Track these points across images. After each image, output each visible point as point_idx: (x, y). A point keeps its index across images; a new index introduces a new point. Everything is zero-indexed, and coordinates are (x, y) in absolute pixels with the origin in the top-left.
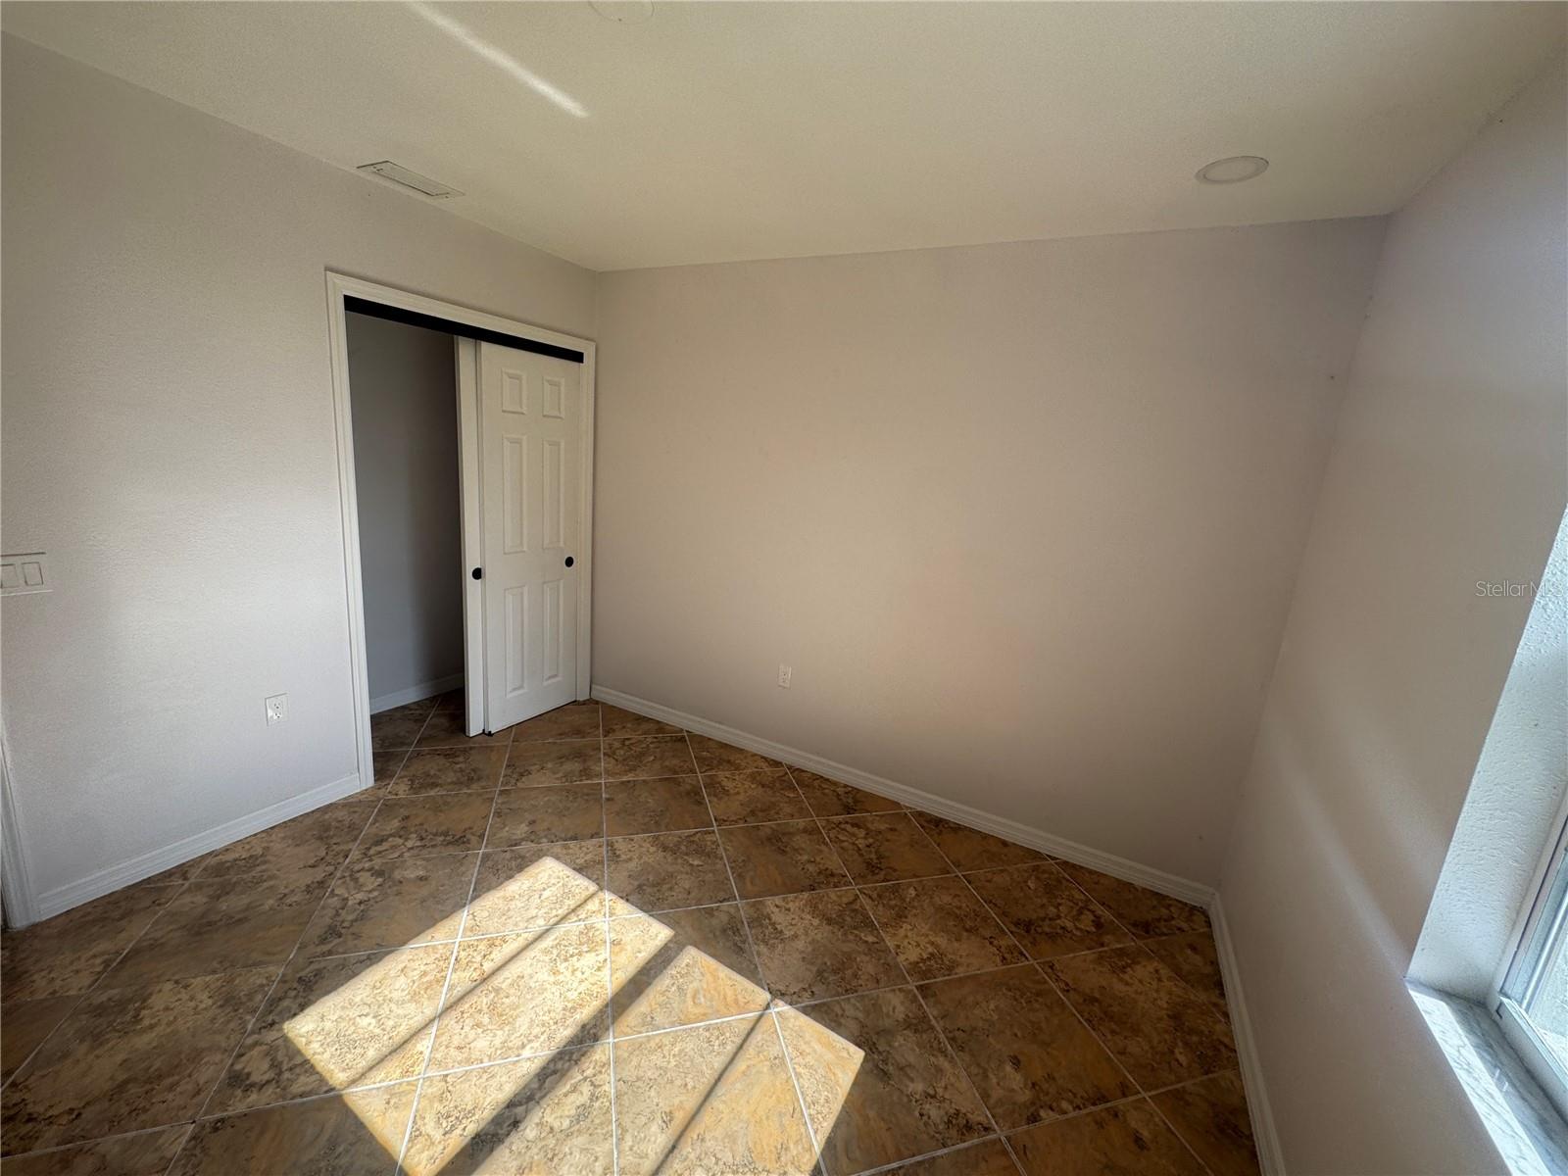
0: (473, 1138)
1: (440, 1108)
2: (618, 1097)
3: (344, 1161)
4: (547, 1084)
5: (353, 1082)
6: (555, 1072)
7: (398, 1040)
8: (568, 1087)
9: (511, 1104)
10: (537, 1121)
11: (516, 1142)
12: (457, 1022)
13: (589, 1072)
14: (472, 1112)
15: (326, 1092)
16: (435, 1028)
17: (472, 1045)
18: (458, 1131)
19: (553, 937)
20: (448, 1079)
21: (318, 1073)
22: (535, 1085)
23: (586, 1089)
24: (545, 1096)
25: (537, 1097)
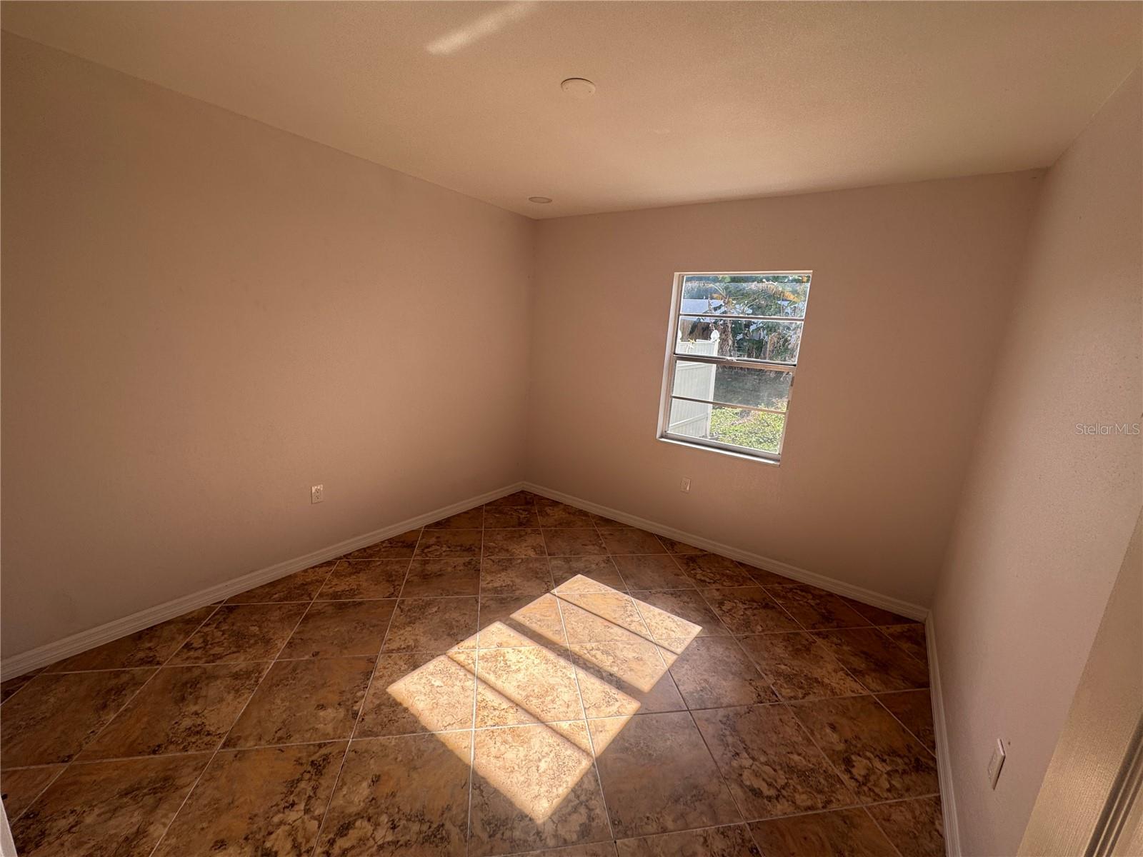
0: (619, 689)
1: (604, 707)
2: (597, 641)
3: (632, 741)
4: (592, 666)
5: (588, 754)
6: (585, 664)
7: (559, 741)
8: (593, 658)
9: (602, 678)
10: (609, 668)
11: (620, 674)
12: (550, 712)
13: (586, 652)
14: (606, 693)
15: (594, 767)
16: (554, 723)
17: (567, 701)
18: (616, 696)
19: (487, 675)
20: (587, 707)
21: (582, 778)
22: (592, 670)
23: (593, 652)
24: (596, 666)
25: (597, 669)
